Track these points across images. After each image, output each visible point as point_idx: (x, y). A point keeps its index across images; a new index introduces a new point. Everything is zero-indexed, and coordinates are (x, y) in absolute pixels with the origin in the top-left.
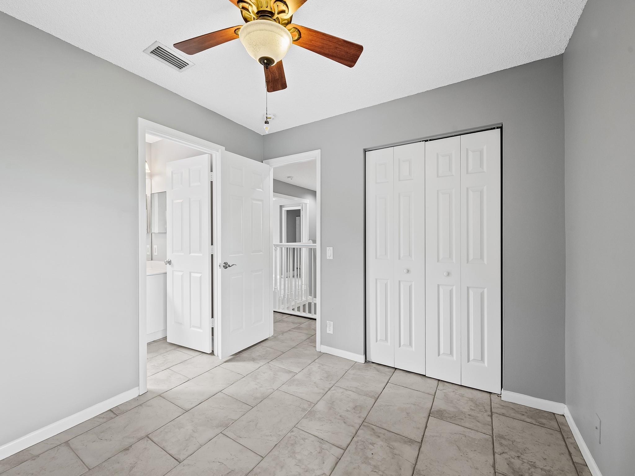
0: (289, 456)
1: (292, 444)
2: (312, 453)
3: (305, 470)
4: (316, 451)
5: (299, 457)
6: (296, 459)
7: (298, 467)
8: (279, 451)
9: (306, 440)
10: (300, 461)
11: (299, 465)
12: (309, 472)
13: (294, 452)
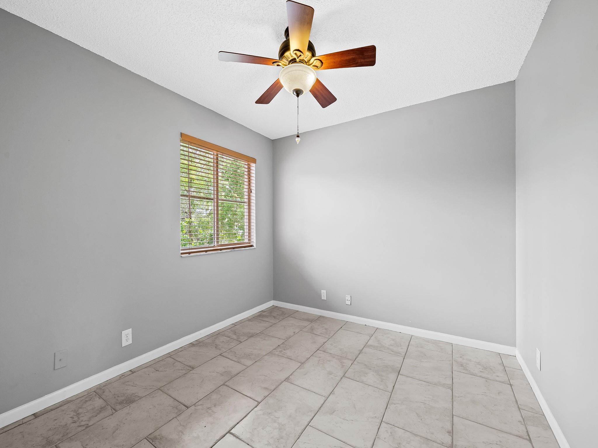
0: (284, 426)
1: (282, 438)
2: (262, 428)
3: (271, 414)
4: (258, 431)
5: (276, 425)
6: (278, 422)
7: (277, 417)
8: (294, 430)
9: (266, 443)
10: (275, 422)
11: (276, 418)
12: (267, 413)
13: (280, 429)
